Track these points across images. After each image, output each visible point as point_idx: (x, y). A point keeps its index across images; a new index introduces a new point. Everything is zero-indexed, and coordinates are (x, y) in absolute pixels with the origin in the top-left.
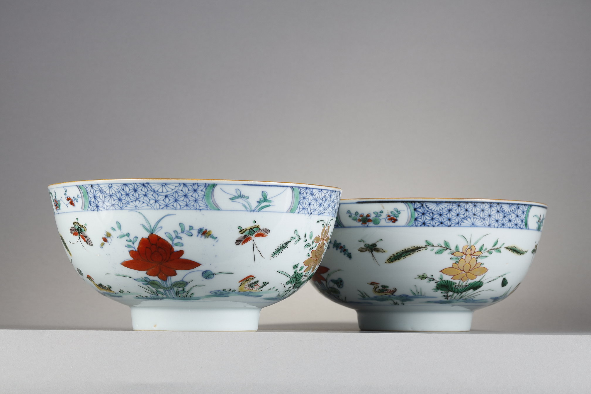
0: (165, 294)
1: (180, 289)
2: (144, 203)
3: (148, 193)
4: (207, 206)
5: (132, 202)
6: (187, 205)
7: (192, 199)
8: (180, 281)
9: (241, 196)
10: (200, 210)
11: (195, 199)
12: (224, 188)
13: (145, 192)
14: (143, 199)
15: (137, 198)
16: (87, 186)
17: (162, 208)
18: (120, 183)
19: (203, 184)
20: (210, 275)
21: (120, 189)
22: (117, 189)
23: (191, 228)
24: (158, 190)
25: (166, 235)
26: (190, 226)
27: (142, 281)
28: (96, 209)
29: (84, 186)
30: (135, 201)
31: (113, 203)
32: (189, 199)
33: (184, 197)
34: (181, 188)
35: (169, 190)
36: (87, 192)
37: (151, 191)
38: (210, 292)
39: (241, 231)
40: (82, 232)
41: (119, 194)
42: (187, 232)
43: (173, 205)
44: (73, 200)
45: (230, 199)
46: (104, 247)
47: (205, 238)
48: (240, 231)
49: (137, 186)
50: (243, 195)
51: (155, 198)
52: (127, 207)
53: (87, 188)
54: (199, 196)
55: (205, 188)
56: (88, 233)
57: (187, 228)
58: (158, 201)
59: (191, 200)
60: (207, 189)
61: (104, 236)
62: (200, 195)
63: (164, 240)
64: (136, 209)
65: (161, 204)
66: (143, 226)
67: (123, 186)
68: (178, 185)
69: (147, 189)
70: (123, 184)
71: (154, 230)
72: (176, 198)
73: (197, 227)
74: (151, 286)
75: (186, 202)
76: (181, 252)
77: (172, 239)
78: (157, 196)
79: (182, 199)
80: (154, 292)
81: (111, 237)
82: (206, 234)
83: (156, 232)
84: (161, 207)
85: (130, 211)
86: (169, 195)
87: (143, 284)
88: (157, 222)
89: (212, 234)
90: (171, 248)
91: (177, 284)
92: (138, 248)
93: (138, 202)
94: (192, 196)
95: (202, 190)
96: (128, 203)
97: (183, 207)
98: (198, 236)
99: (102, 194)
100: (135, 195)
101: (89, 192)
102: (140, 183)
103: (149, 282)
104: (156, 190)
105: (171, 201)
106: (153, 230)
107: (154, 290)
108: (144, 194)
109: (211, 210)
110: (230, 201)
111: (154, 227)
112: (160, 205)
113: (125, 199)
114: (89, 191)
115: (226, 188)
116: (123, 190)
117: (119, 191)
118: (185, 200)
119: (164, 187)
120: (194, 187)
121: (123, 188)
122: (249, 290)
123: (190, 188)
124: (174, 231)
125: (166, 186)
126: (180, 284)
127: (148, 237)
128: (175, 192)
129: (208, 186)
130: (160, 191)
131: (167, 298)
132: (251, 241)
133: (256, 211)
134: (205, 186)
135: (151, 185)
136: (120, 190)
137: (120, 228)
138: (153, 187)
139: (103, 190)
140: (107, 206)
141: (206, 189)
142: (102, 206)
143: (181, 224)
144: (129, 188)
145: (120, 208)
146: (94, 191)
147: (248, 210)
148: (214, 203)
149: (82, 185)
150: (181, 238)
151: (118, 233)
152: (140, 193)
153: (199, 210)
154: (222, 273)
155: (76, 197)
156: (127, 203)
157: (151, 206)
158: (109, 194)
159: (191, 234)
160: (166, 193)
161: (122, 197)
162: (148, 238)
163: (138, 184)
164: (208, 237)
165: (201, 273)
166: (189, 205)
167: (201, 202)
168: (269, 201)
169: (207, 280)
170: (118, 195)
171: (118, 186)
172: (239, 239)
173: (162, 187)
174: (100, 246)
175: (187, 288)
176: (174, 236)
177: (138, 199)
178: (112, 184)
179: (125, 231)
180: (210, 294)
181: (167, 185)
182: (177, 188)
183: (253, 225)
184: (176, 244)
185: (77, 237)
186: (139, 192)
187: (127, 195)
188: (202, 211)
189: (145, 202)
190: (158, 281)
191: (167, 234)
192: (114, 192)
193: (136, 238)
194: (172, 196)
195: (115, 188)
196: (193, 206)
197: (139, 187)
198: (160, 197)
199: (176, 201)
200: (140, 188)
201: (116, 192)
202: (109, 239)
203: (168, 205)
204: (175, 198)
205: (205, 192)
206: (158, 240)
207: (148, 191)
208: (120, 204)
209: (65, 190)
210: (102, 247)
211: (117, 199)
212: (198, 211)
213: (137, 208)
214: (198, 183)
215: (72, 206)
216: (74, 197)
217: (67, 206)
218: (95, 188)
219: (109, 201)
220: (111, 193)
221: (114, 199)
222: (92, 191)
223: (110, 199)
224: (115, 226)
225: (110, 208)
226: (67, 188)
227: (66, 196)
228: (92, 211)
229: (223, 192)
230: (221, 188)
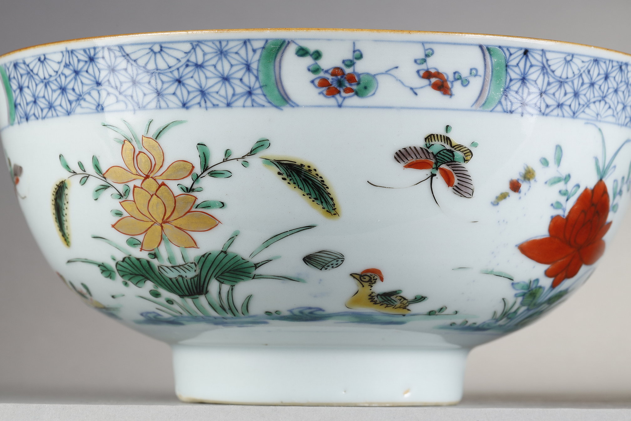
2: (610, 107)
3: (620, 85)
5: (594, 102)
13: (617, 84)
14: (611, 99)
15: (604, 94)
16: (512, 51)
18: (589, 56)
21: (584, 69)
22: (578, 69)
28: (520, 110)
29: (505, 50)
31: (562, 100)
36: (507, 66)
41: (578, 81)
44: (451, 78)
46: (503, 203)
49: (612, 67)
52: (585, 112)
53: (511, 54)
56: (471, 167)
61: (516, 177)
64: (597, 120)
66: (596, 161)
67: (592, 63)
69: (623, 77)
70: (592, 59)
71: (606, 172)
78: (627, 95)
81: (532, 181)
83: (606, 177)
84: (627, 121)
85: (587, 123)
88: (614, 154)
92: (571, 211)
93: (602, 104)
96: (588, 104)
99: (544, 74)
100: (603, 87)
101: (513, 66)
106: (604, 172)
113: (585, 95)
114: (514, 62)
116: (589, 71)
117: (581, 75)
121: (590, 67)
127: (595, 187)
135: (629, 68)
136: (584, 71)
137: (558, 161)
139: (549, 66)
140: (547, 106)
142: (536, 104)
144: (599, 70)
145: (572, 114)
146: (528, 64)
149: (500, 47)
151: (552, 172)
155: (465, 73)
156: (586, 103)
157: (617, 116)
158: (560, 77)
161: (581, 88)
162: (594, 190)
170: (576, 82)
171: (583, 62)
177: (605, 97)
178: (573, 56)
179: (564, 169)
185: (424, 173)
186: (611, 82)
187: (592, 85)
189: (612, 105)
192: (570, 75)
193: (577, 188)
195: (577, 64)
197: (614, 71)
200: (615, 74)
201: (574, 76)
202: (524, 187)
208: (574, 105)
209: (425, 50)
210: (498, 204)
213: (599, 118)
215: (437, 94)
216: (455, 73)
217: (416, 91)
218: (534, 58)
219: (554, 94)
220: (564, 76)
221: (566, 91)
222: (522, 65)
223: (557, 90)
224: (551, 157)
225: (552, 111)
226: (435, 47)
227: (424, 67)
228: (505, 114)
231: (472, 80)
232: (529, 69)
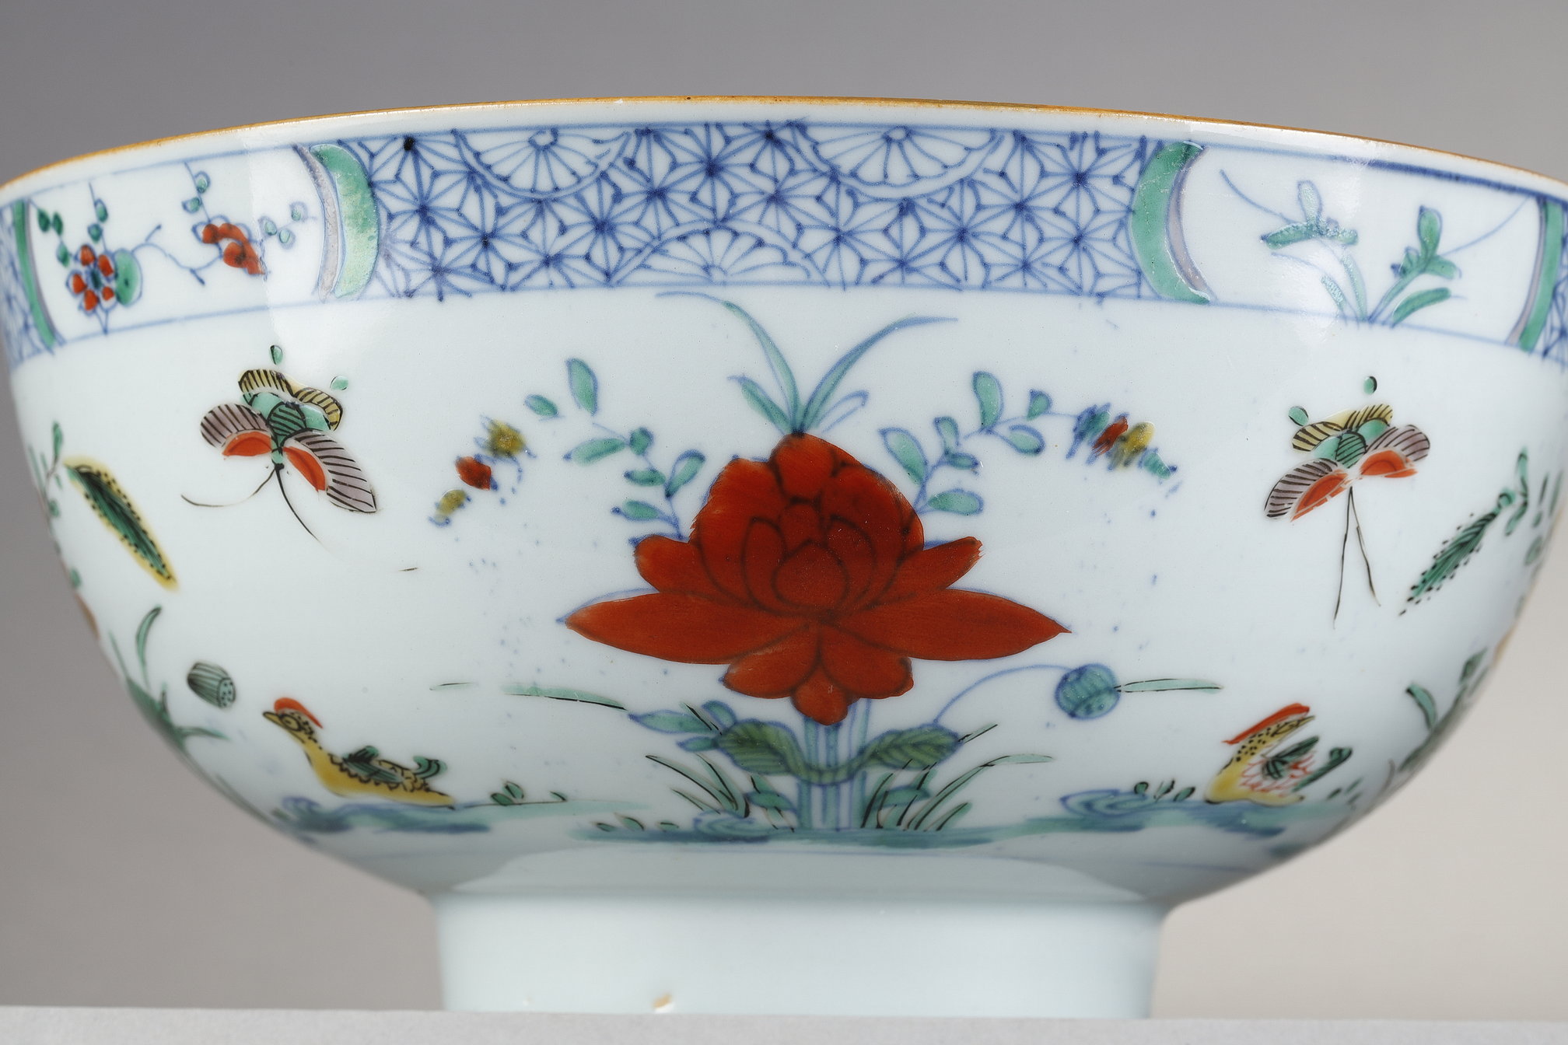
0: (797, 811)
1: (905, 777)
2: (760, 243)
3: (791, 182)
4: (1139, 273)
5: (683, 238)
6: (1026, 266)
7: (1057, 229)
8: (921, 728)
9: (1315, 230)
10: (1101, 296)
11: (1073, 232)
12: (1237, 165)
13: (776, 181)
14: (760, 223)
15: (721, 213)
16: (374, 146)
17: (877, 281)
18: (613, 125)
19: (1126, 138)
20: (1098, 693)
21: (610, 158)
22: (589, 162)
23: (1039, 402)
24: (859, 166)
25: (886, 443)
26: (1035, 395)
27: (682, 726)
28: (432, 286)
29: (355, 146)
30: (707, 233)
31: (556, 245)
32: (1043, 225)
33: (1011, 215)
34: (996, 161)
35: (924, 167)
36: (371, 185)
37: (815, 170)
38: (1064, 800)
39: (1304, 438)
40: (303, 430)
41: (600, 192)
42: (1014, 428)
43: (942, 265)
44: (257, 233)
45: (1264, 238)
46: (459, 517)
47: (1111, 468)
48: (1297, 437)
49: (728, 140)
50: (1329, 221)
51: (834, 214)
52: (649, 267)
53: (372, 156)
54: (1097, 211)
55: (1137, 166)
56: (349, 437)
57: (1015, 405)
58: (850, 233)
59: (1049, 231)
60: (1149, 173)
61: (470, 451)
62: (1104, 204)
63: (872, 473)
64: (710, 282)
65: (867, 254)
66: (745, 387)
67: (633, 141)
68: (978, 139)
69: (791, 160)
70: (631, 130)
71: (812, 411)
72: (966, 218)
73: (1071, 401)
74: (729, 755)
75: (1023, 247)
76: (965, 551)
77: (921, 470)
78: (846, 204)
79: (1000, 225)
80: (731, 798)
81: (522, 457)
82: (1118, 446)
83: (824, 424)
84: (872, 271)
85: (669, 294)
86: (923, 202)
87: (682, 745)
88: (840, 363)
89: (1151, 444)
90: (905, 520)
91: (898, 747)
92: (701, 522)
93: (721, 239)
94: (1057, 211)
95: (1117, 179)
96: (657, 245)
97: (1003, 277)
98: (1071, 454)
99: (478, 189)
100: (705, 196)
101: (386, 182)
102: (745, 125)
103: (727, 731)
104: (846, 164)
105: (931, 240)
106: (806, 413)
107: (740, 781)
108: (769, 187)
109: (1158, 298)
110: (1265, 249)
111: (815, 394)
112: (863, 262)
113: (637, 224)
114: (386, 174)
115: (1253, 174)
116: (631, 163)
117: (604, 176)
118: (1015, 234)
119: (895, 148)
120: (1074, 156)
121: (629, 152)
122: (1257, 797)
123: (1053, 159)
124: (937, 422)
125: (908, 146)
126: (916, 746)
127: (775, 453)
128: (962, 181)
129: (1156, 153)
130: (871, 171)
131: (801, 831)
132: (1342, 497)
133: (1384, 323)
134: (1140, 154)
135: (816, 134)
136: (612, 165)
137: (590, 396)
138: (827, 151)
139: (488, 167)
140: (511, 267)
141: (1142, 172)
142: (474, 266)
143: (981, 381)
144: (671, 154)
145: (601, 277)
146: (426, 173)
147: (1348, 312)
148: (1182, 259)
149: (340, 142)
150: (976, 464)
151: (576, 426)
152: (738, 187)
153: (1094, 300)
154: (1161, 685)
155: (281, 218)
156: (647, 244)
157: (807, 264)
158: (533, 190)
159: (1033, 442)
160: (904, 185)
161: (618, 209)
162: (775, 462)
163: (731, 132)
164: (1126, 464)
165: (1055, 677)
166: (1037, 266)
167: (1107, 248)
168: (1445, 267)
169: (1073, 724)
170: (591, 196)
171: (597, 142)
172: (1291, 480)
173: (883, 151)
174: (432, 511)
175: (943, 774)
176: (932, 449)
177: (725, 219)
178: (555, 131)
179: (618, 417)
180: (1056, 810)
181: (918, 140)
182: (974, 159)
183: (1358, 402)
184: (942, 502)
185: (261, 465)
186: (739, 178)
187: (657, 195)
188: (1108, 303)
189: (769, 237)
190: (784, 727)
191: (892, 439)
192: (564, 180)
193: (695, 462)
194: (943, 205)
195: (578, 153)
196: (1062, 269)
197: (739, 150)
198: (867, 212)
199: (962, 236)
200: (747, 156)
201: (579, 180)
202: (502, 472)
203: (916, 264)
204: (959, 219)
205: (1133, 190)
206: (834, 473)
207: (792, 172)
208: (604, 253)
209: (195, 177)
210: (447, 522)
211: (584, 218)
212: (1089, 303)
213: (717, 275)
214: (1103, 131)
215: (237, 274)
216: (261, 221)
217: (203, 274)
218: (436, 153)
219: (524, 235)
220: (544, 185)
221: (561, 222)
222: (409, 174)
223: (533, 223)
224: (558, 389)
225: (529, 276)
226: (211, 167)
227: (200, 217)
228: (395, 301)
229: (1232, 195)
230: (1223, 174)
231: (298, 228)
232: (432, 184)
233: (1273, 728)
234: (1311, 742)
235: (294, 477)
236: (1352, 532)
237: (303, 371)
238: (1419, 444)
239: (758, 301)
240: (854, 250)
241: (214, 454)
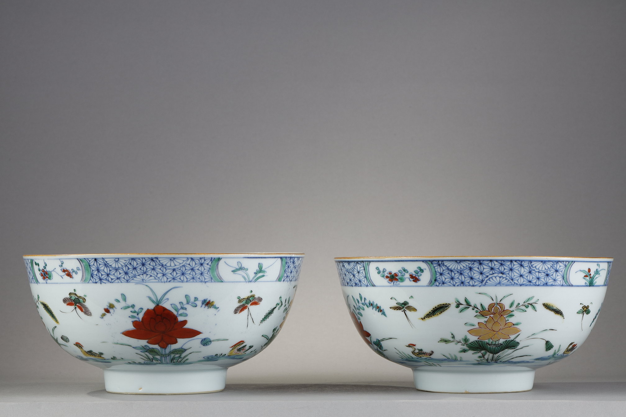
0: (160, 361)
1: (177, 356)
2: (151, 276)
3: (156, 267)
4: (212, 278)
5: (139, 275)
6: (193, 278)
7: (198, 272)
8: (179, 348)
9: (241, 268)
10: (206, 282)
11: (201, 272)
12: (227, 260)
13: (153, 266)
14: (151, 273)
15: (145, 271)
16: (90, 260)
17: (170, 281)
18: (127, 258)
19: (209, 258)
20: (208, 342)
21: (127, 263)
22: (124, 263)
23: (196, 299)
24: (166, 264)
25: (172, 306)
26: (195, 298)
27: (141, 349)
28: (99, 282)
29: (87, 259)
30: (143, 274)
31: (119, 276)
32: (196, 272)
33: (191, 270)
34: (188, 262)
35: (177, 264)
36: (89, 265)
37: (159, 265)
38: (204, 357)
39: (240, 301)
40: (79, 303)
41: (126, 268)
42: (192, 303)
43: (180, 279)
44: (71, 272)
45: (232, 271)
46: (104, 317)
47: (208, 308)
48: (239, 301)
49: (146, 260)
50: (243, 267)
51: (163, 271)
52: (134, 280)
53: (90, 261)
54: (205, 269)
55: (211, 262)
56: (87, 304)
57: (192, 300)
58: (165, 274)
59: (197, 273)
60: (213, 263)
61: (106, 307)
62: (206, 268)
63: (170, 311)
64: (143, 282)
65: (168, 277)
66: (149, 298)
67: (131, 260)
68: (186, 259)
69: (156, 263)
71: (160, 302)
72: (183, 271)
73: (201, 298)
74: (149, 353)
75: (193, 275)
76: (185, 322)
77: (177, 310)
78: (164, 270)
79: (189, 272)
80: (150, 359)
81: (114, 308)
82: (209, 305)
83: (162, 304)
84: (169, 280)
85: (137, 284)
86: (177, 269)
87: (141, 352)
88: (164, 294)
89: (214, 304)
90: (175, 318)
91: (176, 351)
92: (143, 319)
93: (145, 275)
94: (198, 269)
95: (208, 264)
96: (135, 276)
97: (190, 280)
98: (201, 307)
99: (106, 267)
100: (142, 269)
102: (148, 258)
103: (148, 349)
104: (164, 264)
105: (178, 275)
106: (159, 302)
107: (151, 357)
108: (152, 267)
109: (215, 282)
110: (232, 273)
111: (160, 299)
112: (167, 279)
113: (132, 273)
114: (92, 264)
115: (230, 262)
116: (130, 264)
117: (126, 265)
118: (191, 273)
119: (172, 261)
120: (200, 261)
121: (130, 262)
122: (237, 354)
123: (197, 262)
124: (180, 303)
125: (174, 260)
126: (179, 351)
127: (154, 308)
128: (183, 266)
129: (214, 260)
130: (168, 265)
131: (161, 363)
132: (247, 309)
133: (253, 282)
134: (211, 260)
135: (159, 259)
136: (127, 264)
137: (125, 300)
138: (161, 262)
139: (108, 264)
140: (112, 279)
141: (211, 263)
142: (106, 279)
143: (187, 296)
144: (137, 262)
145: (126, 281)
146: (98, 264)
147: (247, 281)
148: (219, 275)
149: (84, 259)
150: (186, 309)
151: (123, 304)
152: (147, 267)
153: (205, 283)
154: (218, 340)
155: (75, 269)
156: (133, 276)
157: (159, 279)
158: (115, 268)
159: (195, 305)
160: (174, 267)
161: (129, 271)
162: (154, 309)
163: (146, 259)
164: (210, 308)
165: (201, 340)
166: (195, 278)
167: (206, 275)
168: (264, 272)
169: (204, 346)
170: (124, 269)
171: (125, 260)
172: (238, 308)
173: (170, 262)
174: (100, 316)
175: (184, 355)
176: (179, 307)
177: (145, 272)
178: (118, 259)
179: (130, 302)
180: (203, 359)
181: (175, 260)
182: (185, 262)
183: (249, 294)
184: (181, 315)
185: (73, 307)
186: (147, 266)
187: (135, 269)
188: (207, 283)
189: (152, 275)
190: (157, 349)
191: (173, 305)
192: (120, 266)
193: (142, 309)
194: (180, 269)
195: (122, 262)
196: (199, 278)
197: (148, 262)
198: (167, 271)
199: (183, 274)
200: (149, 263)
201: (122, 266)
202: (111, 310)
203: (176, 279)
204: (182, 271)
205: (210, 266)
206: (164, 311)
207: (156, 265)
208: (127, 277)
209: (61, 262)
210: (103, 318)
211: (123, 272)
212: (204, 283)
213: (144, 281)
214: (205, 257)
215: (68, 278)
216: (72, 270)
217: (63, 277)
218: (100, 261)
219: (114, 274)
220: (117, 267)
221: (120, 272)
222: (95, 264)
223: (115, 272)
224: (120, 298)
225: (115, 281)
226: (64, 261)
227: (62, 268)
228: (94, 284)
229: (227, 265)
230: (225, 262)
231: (78, 271)
232: (99, 266)
233: (238, 345)
234: (246, 345)
235: (78, 310)
236: (249, 314)
237: (79, 293)
238: (260, 299)
239: (151, 285)
240: (166, 276)
241: (65, 305)
